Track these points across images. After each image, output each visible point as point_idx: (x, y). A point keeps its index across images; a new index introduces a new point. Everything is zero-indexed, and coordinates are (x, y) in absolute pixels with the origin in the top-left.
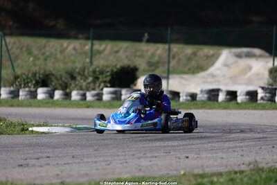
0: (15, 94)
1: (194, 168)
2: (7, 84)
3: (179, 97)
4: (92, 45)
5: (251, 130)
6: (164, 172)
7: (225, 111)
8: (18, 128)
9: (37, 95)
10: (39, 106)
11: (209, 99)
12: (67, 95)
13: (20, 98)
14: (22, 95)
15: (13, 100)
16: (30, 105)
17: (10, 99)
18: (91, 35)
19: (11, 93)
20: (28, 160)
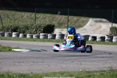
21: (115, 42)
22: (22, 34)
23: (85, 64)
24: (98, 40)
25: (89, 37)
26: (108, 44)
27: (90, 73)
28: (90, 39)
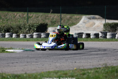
21: (109, 39)
22: (15, 34)
23: (80, 62)
24: (92, 37)
25: (83, 35)
26: (102, 41)
27: (85, 70)
28: (84, 36)
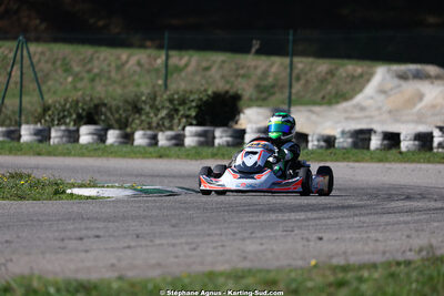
0: (43, 136)
1: (332, 257)
2: (31, 118)
3: (307, 142)
4: (167, 57)
5: (423, 196)
6: (284, 262)
7: (381, 165)
8: (50, 190)
9: (79, 136)
10: (82, 155)
11: (355, 145)
12: (127, 138)
13: (52, 141)
14: (56, 137)
15: (41, 145)
16: (67, 154)
17: (36, 144)
18: (166, 42)
19: (37, 133)
20: (66, 241)
